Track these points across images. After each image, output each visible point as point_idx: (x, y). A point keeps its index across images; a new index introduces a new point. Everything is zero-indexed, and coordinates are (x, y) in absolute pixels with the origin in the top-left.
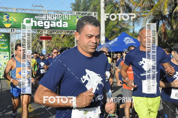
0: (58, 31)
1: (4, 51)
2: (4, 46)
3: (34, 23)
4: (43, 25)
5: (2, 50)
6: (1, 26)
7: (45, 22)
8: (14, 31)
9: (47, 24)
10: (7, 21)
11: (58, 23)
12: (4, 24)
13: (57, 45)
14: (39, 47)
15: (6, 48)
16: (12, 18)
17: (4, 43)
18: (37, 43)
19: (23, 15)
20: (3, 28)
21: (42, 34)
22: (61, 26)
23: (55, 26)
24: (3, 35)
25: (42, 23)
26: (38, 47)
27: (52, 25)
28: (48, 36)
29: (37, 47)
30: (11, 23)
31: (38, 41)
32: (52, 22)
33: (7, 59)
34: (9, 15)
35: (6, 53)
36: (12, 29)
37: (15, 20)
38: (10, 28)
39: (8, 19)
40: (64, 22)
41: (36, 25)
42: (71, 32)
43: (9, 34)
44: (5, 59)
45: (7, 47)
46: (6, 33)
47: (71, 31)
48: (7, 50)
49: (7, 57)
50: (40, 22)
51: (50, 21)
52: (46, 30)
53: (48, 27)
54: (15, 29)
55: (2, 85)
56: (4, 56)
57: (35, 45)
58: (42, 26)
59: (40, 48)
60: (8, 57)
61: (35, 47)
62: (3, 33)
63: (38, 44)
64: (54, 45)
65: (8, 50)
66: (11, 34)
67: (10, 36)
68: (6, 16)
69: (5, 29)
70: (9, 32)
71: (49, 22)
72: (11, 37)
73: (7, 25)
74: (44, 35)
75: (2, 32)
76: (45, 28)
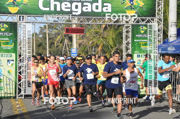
0: (95, 18)
1: (8, 51)
2: (7, 43)
3: (55, 5)
4: (71, 8)
5: (5, 50)
6: (3, 10)
7: (74, 4)
8: (23, 19)
9: (77, 7)
10: (13, 2)
11: (95, 5)
12: (8, 8)
13: (95, 42)
14: (68, 45)
15: (10, 46)
17: (7, 39)
18: (65, 39)
20: (6, 14)
21: (72, 24)
22: (101, 11)
23: (90, 10)
24: (6, 26)
25: (69, 5)
26: (66, 46)
27: (84, 9)
28: (82, 27)
29: (63, 45)
30: (19, 5)
31: (65, 36)
32: (85, 4)
33: (12, 64)
35: (11, 55)
36: (20, 16)
37: (25, 1)
38: (17, 14)
40: (105, 4)
41: (58, 9)
43: (16, 24)
44: (10, 65)
45: (13, 45)
46: (11, 23)
48: (13, 50)
49: (12, 62)
50: (66, 5)
51: (83, 3)
52: (75, 17)
53: (79, 13)
54: (24, 16)
55: (2, 107)
56: (8, 60)
57: (61, 42)
58: (69, 10)
59: (68, 47)
60: (14, 62)
61: (61, 45)
62: (6, 23)
63: (66, 41)
64: (91, 42)
65: (15, 50)
66: (18, 23)
67: (17, 28)
69: (9, 15)
70: (16, 21)
71: (79, 4)
72: (19, 28)
73: (13, 10)
74: (74, 26)
75: (5, 21)
76: (74, 13)
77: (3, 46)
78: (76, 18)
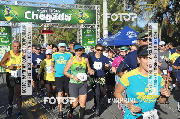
0: (60, 24)
2: (5, 39)
3: (35, 16)
5: (3, 43)
6: (2, 19)
7: (47, 16)
8: (15, 24)
10: (9, 14)
12: (6, 17)
13: (59, 39)
15: (7, 41)
16: (13, 12)
17: (5, 37)
18: (39, 37)
19: (24, 8)
20: (4, 21)
21: (44, 28)
22: (64, 20)
23: (57, 19)
24: (4, 29)
25: (44, 16)
26: (39, 41)
28: (50, 30)
30: (13, 16)
31: (39, 35)
32: (54, 15)
34: (10, 8)
35: (8, 47)
36: (13, 23)
37: (16, 13)
38: (11, 21)
39: (9, 12)
40: (66, 16)
41: (37, 18)
42: (73, 26)
43: (10, 27)
45: (9, 41)
46: (7, 27)
47: (73, 24)
50: (42, 16)
53: (50, 21)
54: (16, 22)
55: (3, 79)
58: (44, 19)
59: (41, 42)
61: (36, 40)
62: (4, 27)
63: (40, 39)
66: (12, 27)
68: (7, 9)
69: (6, 22)
71: (51, 16)
72: (12, 30)
74: (45, 29)
76: (47, 21)
77: (3, 41)
78: (48, 24)
